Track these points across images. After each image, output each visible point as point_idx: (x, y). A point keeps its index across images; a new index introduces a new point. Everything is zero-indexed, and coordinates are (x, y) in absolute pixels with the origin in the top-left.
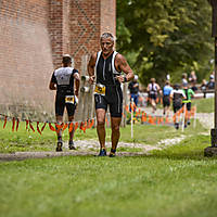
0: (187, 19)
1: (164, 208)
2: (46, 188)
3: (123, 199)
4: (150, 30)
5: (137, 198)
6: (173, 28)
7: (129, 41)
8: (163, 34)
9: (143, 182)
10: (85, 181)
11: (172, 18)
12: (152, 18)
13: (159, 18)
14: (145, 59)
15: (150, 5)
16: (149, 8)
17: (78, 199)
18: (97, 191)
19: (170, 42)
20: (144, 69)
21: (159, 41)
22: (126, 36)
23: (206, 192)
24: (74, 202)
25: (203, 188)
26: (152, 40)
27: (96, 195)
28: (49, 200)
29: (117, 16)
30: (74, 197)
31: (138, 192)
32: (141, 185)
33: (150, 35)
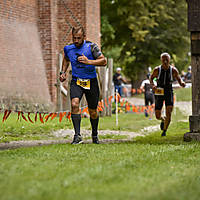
0: (166, 16)
1: (145, 189)
2: (37, 174)
3: (107, 182)
4: (132, 27)
5: (121, 180)
6: (153, 24)
7: (113, 36)
8: (144, 29)
9: (126, 166)
10: (72, 166)
11: (152, 14)
12: (133, 15)
13: (140, 15)
14: (128, 53)
15: (131, 3)
16: (130, 6)
17: (66, 183)
18: (83, 175)
19: (151, 37)
20: (127, 62)
21: (140, 36)
22: (110, 32)
23: (184, 174)
24: (62, 185)
25: (182, 171)
26: (134, 36)
27: (83, 179)
28: (39, 185)
29: (102, 14)
30: (62, 181)
31: (121, 176)
32: (124, 169)
33: (132, 31)
